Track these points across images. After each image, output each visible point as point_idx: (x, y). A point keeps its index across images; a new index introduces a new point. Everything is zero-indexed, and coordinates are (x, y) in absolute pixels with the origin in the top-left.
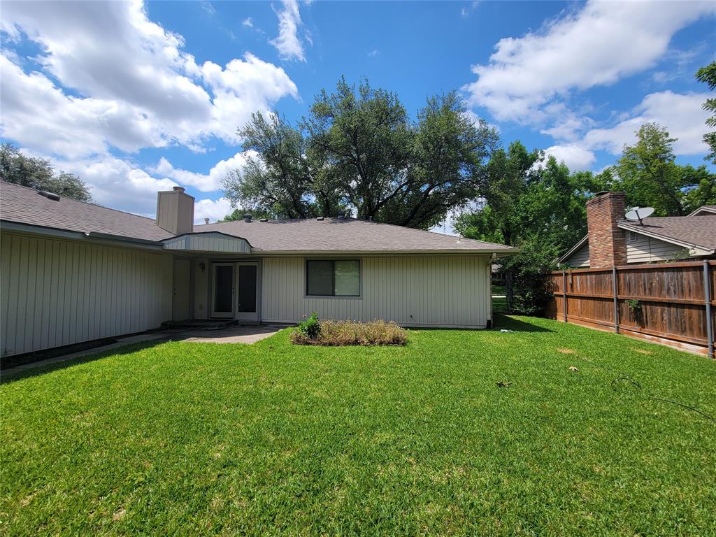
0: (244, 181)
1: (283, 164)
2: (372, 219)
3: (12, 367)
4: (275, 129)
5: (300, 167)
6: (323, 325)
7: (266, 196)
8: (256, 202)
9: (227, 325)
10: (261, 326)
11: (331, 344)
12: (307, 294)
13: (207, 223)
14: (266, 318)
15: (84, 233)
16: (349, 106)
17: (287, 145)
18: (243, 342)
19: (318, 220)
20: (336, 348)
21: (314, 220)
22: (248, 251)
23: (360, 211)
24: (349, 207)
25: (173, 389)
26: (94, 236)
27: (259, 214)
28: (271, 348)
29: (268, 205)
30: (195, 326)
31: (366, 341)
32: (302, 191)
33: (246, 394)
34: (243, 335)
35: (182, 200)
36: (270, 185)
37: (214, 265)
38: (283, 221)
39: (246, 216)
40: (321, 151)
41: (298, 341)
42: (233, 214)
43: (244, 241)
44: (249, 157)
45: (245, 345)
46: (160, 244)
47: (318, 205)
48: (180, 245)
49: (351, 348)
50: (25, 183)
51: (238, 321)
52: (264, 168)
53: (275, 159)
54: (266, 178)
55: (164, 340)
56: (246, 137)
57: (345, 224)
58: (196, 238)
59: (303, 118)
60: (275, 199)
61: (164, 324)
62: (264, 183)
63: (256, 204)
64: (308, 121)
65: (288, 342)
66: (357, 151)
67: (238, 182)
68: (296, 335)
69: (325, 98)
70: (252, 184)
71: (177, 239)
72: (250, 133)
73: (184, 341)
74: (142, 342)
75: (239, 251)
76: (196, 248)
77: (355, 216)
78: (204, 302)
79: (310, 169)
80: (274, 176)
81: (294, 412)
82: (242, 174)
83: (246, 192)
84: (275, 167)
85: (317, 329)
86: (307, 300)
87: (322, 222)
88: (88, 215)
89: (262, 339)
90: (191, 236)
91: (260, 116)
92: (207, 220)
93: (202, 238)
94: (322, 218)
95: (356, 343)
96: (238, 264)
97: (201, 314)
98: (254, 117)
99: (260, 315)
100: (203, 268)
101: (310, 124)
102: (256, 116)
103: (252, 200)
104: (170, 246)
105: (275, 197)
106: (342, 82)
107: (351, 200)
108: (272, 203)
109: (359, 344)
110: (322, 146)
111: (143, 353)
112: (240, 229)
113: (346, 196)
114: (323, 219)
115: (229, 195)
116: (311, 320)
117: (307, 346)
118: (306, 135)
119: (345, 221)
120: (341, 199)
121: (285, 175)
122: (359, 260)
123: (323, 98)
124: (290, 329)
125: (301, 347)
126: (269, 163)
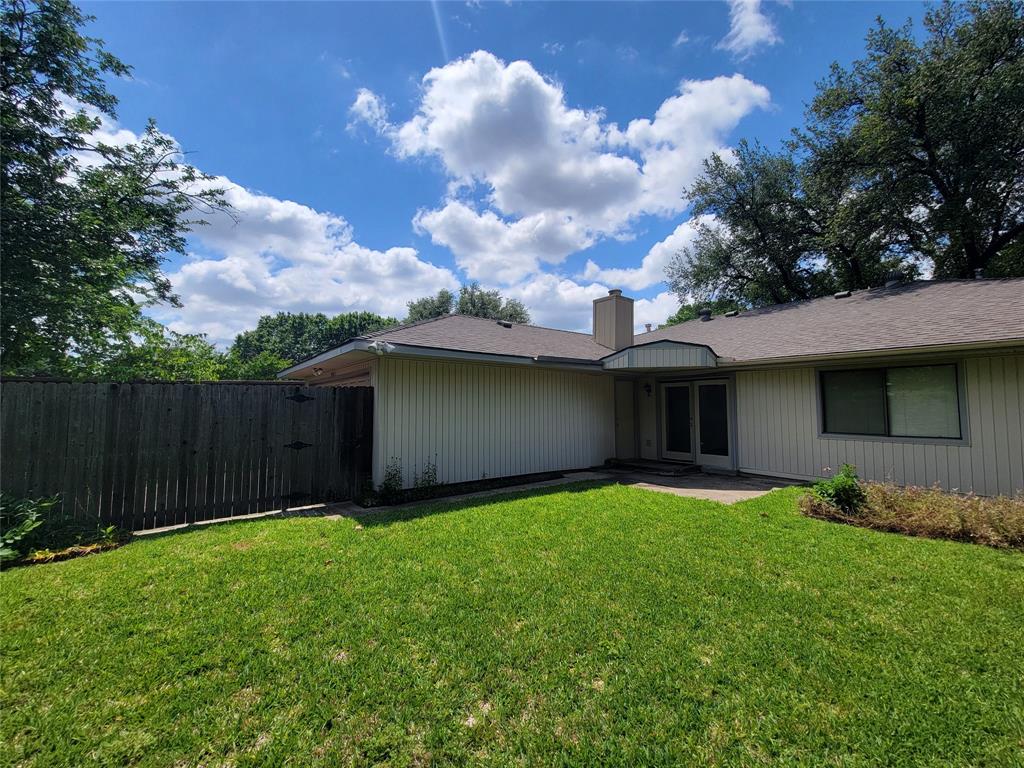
0: (696, 262)
1: (760, 219)
2: (982, 274)
3: (488, 490)
4: (742, 168)
5: (790, 214)
6: (870, 490)
7: (731, 276)
8: (715, 288)
9: (685, 470)
10: (737, 478)
11: (892, 529)
12: (825, 431)
13: (649, 331)
14: (747, 466)
15: (533, 358)
16: (900, 65)
17: (766, 186)
18: (715, 500)
19: (837, 297)
20: (910, 539)
21: (829, 300)
22: (711, 363)
23: (940, 263)
24: (910, 260)
25: (632, 547)
26: (543, 360)
27: (724, 306)
28: (764, 515)
29: (735, 291)
30: (644, 468)
31: (994, 538)
32: (797, 253)
33: (734, 581)
34: (712, 488)
35: (619, 305)
36: (738, 258)
37: (663, 386)
38: (765, 310)
39: (703, 312)
40: (838, 173)
41: (816, 511)
42: (679, 313)
43: (705, 349)
44: (703, 225)
45: (718, 504)
46: (600, 363)
47: (833, 271)
48: (621, 363)
49: (950, 546)
50: (485, 316)
51: (700, 466)
52: (726, 234)
53: (746, 215)
54: (732, 248)
55: (610, 482)
56: (697, 198)
57: (906, 295)
58: (640, 351)
59: (794, 131)
60: (747, 277)
61: (607, 462)
62: (728, 258)
63: (717, 292)
64: (803, 131)
65: (795, 513)
66: (926, 147)
67: (687, 266)
68: (811, 501)
69: (840, 78)
70: (708, 264)
71: (617, 356)
72: (702, 190)
73: (633, 486)
74: (587, 481)
75: (699, 364)
76: (641, 365)
77: (927, 276)
78: (653, 437)
79: (811, 212)
80: (744, 242)
81: (831, 636)
82: (693, 252)
83: (700, 276)
84: (745, 228)
85: (857, 496)
86: (824, 442)
87: (847, 299)
88: (533, 339)
89: (745, 499)
90: (634, 350)
91: (717, 159)
92: (648, 326)
93: (647, 351)
94: (846, 293)
95: (964, 536)
96: (698, 384)
97: (650, 452)
98: (707, 164)
99: (736, 460)
100: (649, 391)
101: (810, 135)
102: (711, 162)
103: (710, 287)
104: (612, 365)
105: (746, 274)
106: (878, 29)
107: (915, 244)
108: (742, 285)
109: (974, 540)
110: (838, 163)
111: (591, 494)
112: (697, 332)
113: (900, 242)
114: (849, 295)
115: (674, 287)
116: (840, 478)
117: (836, 525)
118: (802, 157)
119: (904, 291)
120: (888, 249)
121: (763, 236)
122: (956, 365)
123: (834, 78)
124: (794, 490)
125: (824, 524)
126: (733, 226)
